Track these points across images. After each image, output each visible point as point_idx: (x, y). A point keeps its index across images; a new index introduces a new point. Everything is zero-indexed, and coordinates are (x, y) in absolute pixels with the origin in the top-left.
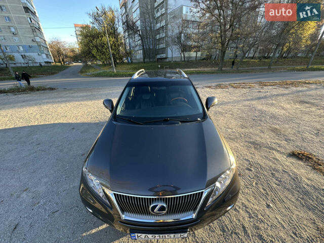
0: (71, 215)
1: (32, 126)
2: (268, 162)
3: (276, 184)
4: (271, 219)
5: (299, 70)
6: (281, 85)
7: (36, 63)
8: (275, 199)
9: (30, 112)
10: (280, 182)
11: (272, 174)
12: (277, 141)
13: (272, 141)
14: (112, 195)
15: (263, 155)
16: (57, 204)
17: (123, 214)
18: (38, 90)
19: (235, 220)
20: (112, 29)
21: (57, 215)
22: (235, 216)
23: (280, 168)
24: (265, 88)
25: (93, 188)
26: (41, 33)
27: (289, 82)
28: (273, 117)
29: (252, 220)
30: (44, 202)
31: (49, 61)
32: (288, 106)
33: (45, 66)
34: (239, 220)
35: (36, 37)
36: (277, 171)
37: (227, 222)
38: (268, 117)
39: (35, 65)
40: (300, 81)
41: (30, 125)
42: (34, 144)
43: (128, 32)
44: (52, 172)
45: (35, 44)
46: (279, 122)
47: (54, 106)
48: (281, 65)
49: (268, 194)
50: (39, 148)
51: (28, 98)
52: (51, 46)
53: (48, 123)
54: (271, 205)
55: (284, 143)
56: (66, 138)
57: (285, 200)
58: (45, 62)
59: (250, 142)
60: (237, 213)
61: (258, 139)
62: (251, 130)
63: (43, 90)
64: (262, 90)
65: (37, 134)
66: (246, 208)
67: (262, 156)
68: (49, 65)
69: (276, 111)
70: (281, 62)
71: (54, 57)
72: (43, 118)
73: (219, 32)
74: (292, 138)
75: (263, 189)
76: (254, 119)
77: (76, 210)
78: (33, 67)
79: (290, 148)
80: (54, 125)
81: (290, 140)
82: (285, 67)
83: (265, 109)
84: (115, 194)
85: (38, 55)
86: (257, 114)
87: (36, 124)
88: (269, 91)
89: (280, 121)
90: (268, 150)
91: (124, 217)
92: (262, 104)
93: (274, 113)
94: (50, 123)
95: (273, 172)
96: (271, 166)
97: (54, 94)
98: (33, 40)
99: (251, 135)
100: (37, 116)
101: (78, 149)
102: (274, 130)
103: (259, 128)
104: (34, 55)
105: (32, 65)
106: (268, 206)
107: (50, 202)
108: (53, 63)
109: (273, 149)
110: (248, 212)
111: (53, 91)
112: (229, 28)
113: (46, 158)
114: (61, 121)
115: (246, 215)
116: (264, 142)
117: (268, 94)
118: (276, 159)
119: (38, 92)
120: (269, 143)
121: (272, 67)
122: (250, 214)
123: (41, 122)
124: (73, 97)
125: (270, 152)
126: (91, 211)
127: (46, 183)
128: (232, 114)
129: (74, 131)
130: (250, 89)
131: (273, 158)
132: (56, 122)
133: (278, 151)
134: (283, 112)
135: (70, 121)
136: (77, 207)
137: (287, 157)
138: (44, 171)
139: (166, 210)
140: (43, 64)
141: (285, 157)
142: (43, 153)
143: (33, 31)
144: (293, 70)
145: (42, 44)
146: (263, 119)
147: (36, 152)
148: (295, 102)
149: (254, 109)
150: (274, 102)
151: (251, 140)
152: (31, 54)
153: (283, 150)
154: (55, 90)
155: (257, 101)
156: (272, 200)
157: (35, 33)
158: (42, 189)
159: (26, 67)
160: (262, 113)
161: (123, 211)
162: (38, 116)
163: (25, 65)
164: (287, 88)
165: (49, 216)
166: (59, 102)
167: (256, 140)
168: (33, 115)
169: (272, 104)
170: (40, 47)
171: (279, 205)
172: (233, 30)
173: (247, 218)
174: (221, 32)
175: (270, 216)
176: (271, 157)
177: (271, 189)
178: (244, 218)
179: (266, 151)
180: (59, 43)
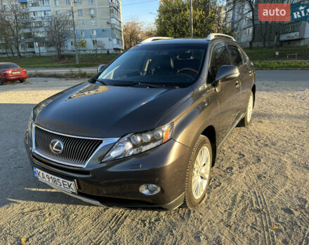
7: (104, 49)
26: (119, 13)
31: (119, 48)
33: (112, 54)
35: (112, 19)
39: (103, 52)
45: (109, 27)
58: (114, 49)
68: (118, 52)
84: (36, 127)
85: (108, 40)
91: (34, 149)
98: (108, 22)
104: (105, 40)
105: (100, 52)
108: (122, 50)
145: (116, 27)
152: (102, 39)
157: (112, 14)
159: (94, 55)
170: (114, 30)
180: (135, 24)
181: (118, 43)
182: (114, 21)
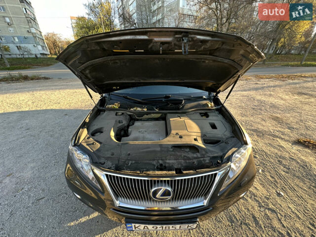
0: (59, 202)
1: (22, 111)
2: (272, 149)
3: (284, 171)
4: (283, 208)
5: (293, 66)
6: (277, 78)
7: (31, 54)
8: (286, 187)
9: (21, 98)
10: (288, 170)
11: (279, 161)
12: (279, 129)
13: (275, 129)
14: (104, 176)
15: (267, 142)
16: (43, 190)
17: (117, 200)
18: (32, 79)
19: (243, 209)
20: (108, 21)
21: (41, 202)
22: (243, 204)
23: (287, 156)
24: (262, 80)
25: (81, 169)
26: (36, 24)
27: (284, 75)
28: (273, 106)
29: (262, 209)
30: (28, 188)
31: (45, 53)
32: (287, 97)
33: (40, 58)
34: (248, 209)
35: (31, 28)
36: (284, 158)
37: (235, 212)
38: (268, 107)
39: (30, 56)
40: (296, 74)
41: (20, 110)
42: (23, 129)
43: (124, 24)
44: (41, 157)
45: (30, 36)
46: (280, 112)
47: (47, 93)
48: (276, 61)
49: (277, 182)
50: (28, 134)
51: (22, 86)
52: (47, 38)
53: (39, 109)
54: (281, 193)
55: (287, 131)
56: (57, 123)
57: (296, 188)
58: (41, 54)
59: (253, 130)
60: (245, 202)
61: (260, 127)
62: (252, 119)
63: (37, 79)
64: (259, 82)
65: (27, 120)
66: (255, 196)
67: (266, 144)
68: (45, 57)
69: (275, 101)
70: (275, 58)
71: (49, 49)
72: (35, 104)
73: (216, 25)
74: (295, 127)
75: (271, 176)
76: (254, 109)
77: (64, 197)
78: (29, 58)
79: (294, 136)
80: (46, 111)
81: (293, 128)
82: (279, 63)
83: (264, 100)
84: (107, 175)
85: (33, 47)
86: (256, 103)
87: (27, 109)
88: (266, 83)
89: (280, 110)
90: (271, 138)
91: (118, 203)
92: (260, 95)
93: (274, 103)
94: (41, 109)
95: (280, 160)
96: (276, 153)
97: (48, 83)
98: (28, 31)
99: (253, 123)
100: (28, 103)
101: (70, 134)
102: (276, 119)
103: (260, 116)
104: (30, 46)
105: (27, 56)
106: (279, 195)
107: (35, 188)
108: (49, 55)
109: (277, 137)
110: (257, 201)
111: (48, 80)
112: (226, 22)
113: (35, 142)
114: (54, 107)
115: (255, 204)
116: (267, 130)
117: (265, 85)
118: (282, 147)
119: (32, 81)
120: (272, 131)
121: (266, 63)
122: (259, 203)
123: (32, 108)
124: (67, 85)
125: (274, 140)
126: (79, 197)
127: (32, 168)
128: (230, 104)
129: (67, 116)
130: (246, 81)
131: (278, 145)
132: (49, 108)
133: (282, 139)
134: (283, 102)
135: (63, 108)
136: (66, 194)
137: (292, 144)
138: (32, 156)
139: (172, 195)
140: (38, 56)
141: (291, 144)
142: (32, 138)
143: (29, 22)
144: (287, 65)
145: (37, 35)
146: (263, 108)
147: (24, 137)
148: (293, 94)
149: (252, 99)
150: (272, 93)
151: (253, 128)
152: (26, 45)
153: (287, 138)
154: (50, 80)
155: (255, 92)
156: (282, 189)
157: (30, 24)
158: (28, 174)
159: (22, 58)
160: (261, 103)
161: (117, 196)
162: (30, 103)
163: (21, 56)
164: (283, 81)
165: (33, 203)
166: (52, 89)
167: (258, 128)
168: (25, 101)
169: (271, 95)
170: (36, 38)
171: (291, 194)
172: (229, 24)
173: (256, 207)
174: (218, 25)
175: (282, 205)
176: (275, 144)
177: (280, 176)
178: (253, 207)
179: (270, 139)
180: (55, 35)
181: (43, 49)
182: (33, 30)
